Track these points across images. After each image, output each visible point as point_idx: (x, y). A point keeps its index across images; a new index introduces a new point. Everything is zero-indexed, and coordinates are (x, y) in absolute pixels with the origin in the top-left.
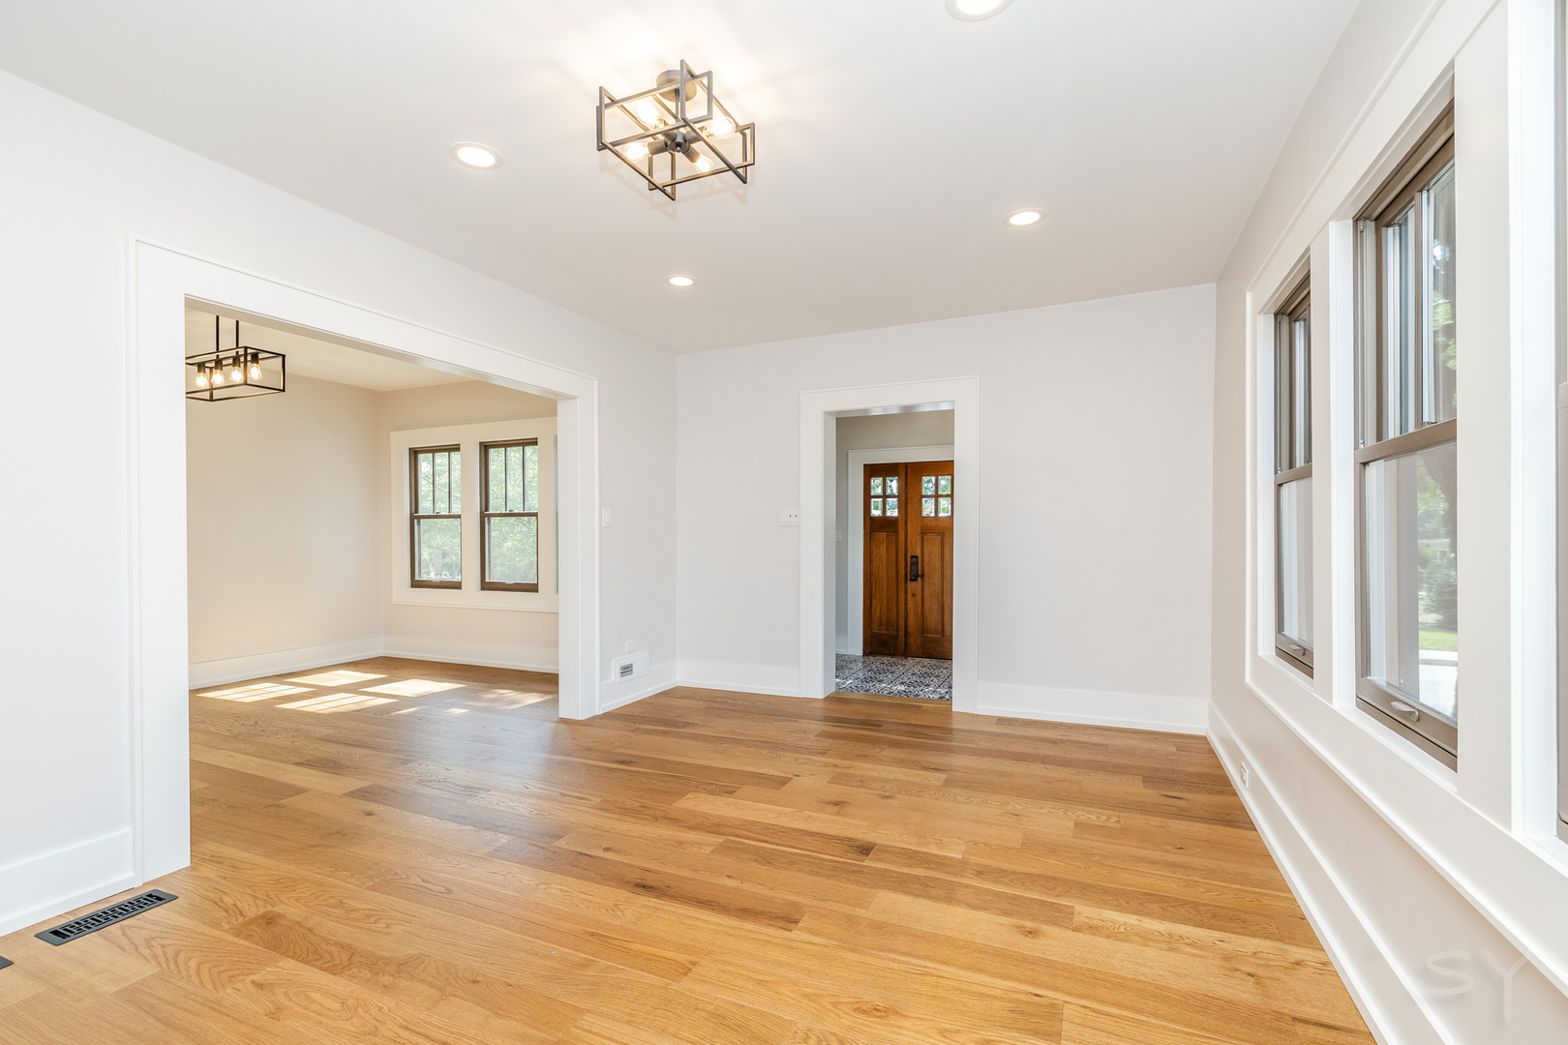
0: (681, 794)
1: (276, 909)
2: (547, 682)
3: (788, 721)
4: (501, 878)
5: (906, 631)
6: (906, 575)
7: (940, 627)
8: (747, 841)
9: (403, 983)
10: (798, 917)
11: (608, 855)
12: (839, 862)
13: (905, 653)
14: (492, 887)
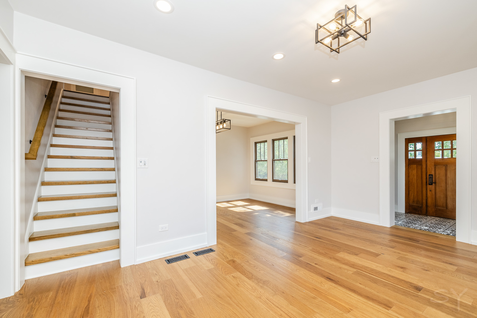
0: (339, 252)
1: (234, 259)
2: (292, 210)
3: (376, 233)
4: (286, 265)
5: (427, 206)
6: (427, 182)
7: (444, 205)
8: (365, 273)
9: (265, 287)
10: (391, 306)
11: (316, 266)
12: (406, 290)
13: (427, 214)
14: (284, 267)
